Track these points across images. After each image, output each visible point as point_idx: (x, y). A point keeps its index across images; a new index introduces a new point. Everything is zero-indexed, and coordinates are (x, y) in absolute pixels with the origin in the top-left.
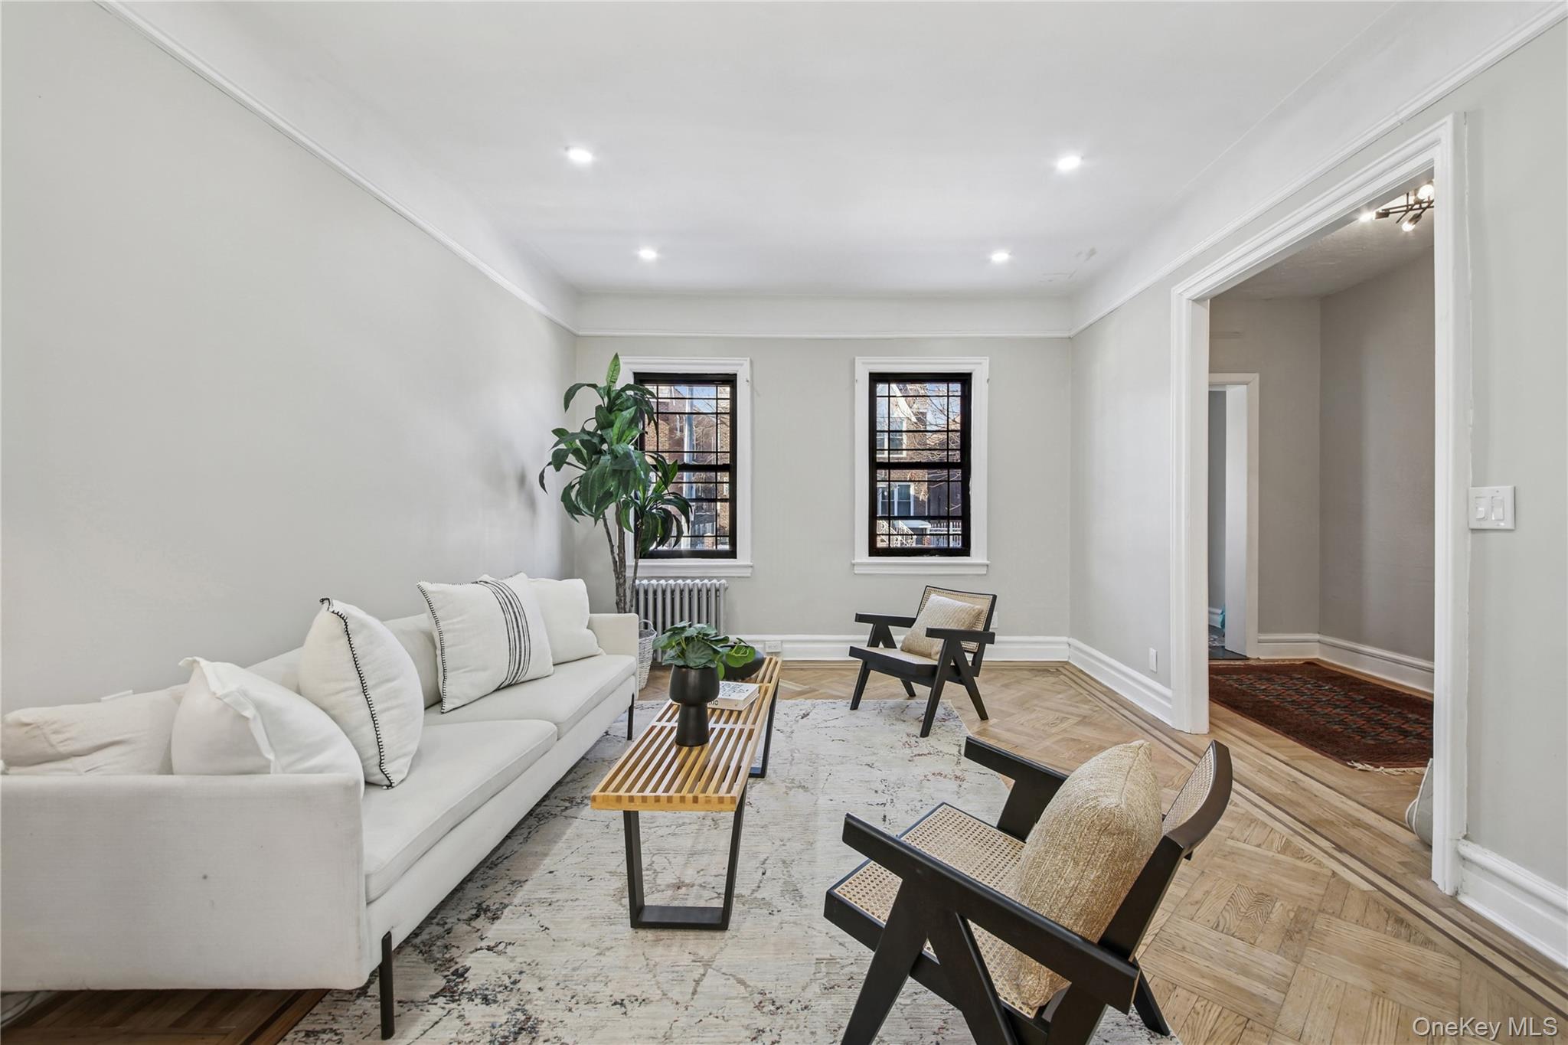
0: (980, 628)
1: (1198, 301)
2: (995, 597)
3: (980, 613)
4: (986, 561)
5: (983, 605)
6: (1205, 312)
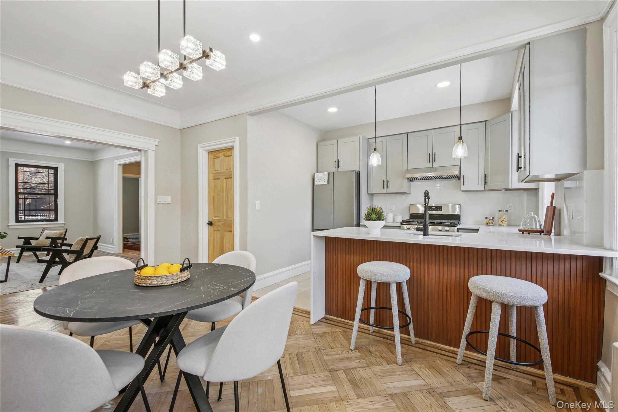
0: (62, 237)
1: (120, 165)
2: (67, 229)
3: (62, 233)
4: (64, 223)
5: (64, 231)
6: (121, 168)
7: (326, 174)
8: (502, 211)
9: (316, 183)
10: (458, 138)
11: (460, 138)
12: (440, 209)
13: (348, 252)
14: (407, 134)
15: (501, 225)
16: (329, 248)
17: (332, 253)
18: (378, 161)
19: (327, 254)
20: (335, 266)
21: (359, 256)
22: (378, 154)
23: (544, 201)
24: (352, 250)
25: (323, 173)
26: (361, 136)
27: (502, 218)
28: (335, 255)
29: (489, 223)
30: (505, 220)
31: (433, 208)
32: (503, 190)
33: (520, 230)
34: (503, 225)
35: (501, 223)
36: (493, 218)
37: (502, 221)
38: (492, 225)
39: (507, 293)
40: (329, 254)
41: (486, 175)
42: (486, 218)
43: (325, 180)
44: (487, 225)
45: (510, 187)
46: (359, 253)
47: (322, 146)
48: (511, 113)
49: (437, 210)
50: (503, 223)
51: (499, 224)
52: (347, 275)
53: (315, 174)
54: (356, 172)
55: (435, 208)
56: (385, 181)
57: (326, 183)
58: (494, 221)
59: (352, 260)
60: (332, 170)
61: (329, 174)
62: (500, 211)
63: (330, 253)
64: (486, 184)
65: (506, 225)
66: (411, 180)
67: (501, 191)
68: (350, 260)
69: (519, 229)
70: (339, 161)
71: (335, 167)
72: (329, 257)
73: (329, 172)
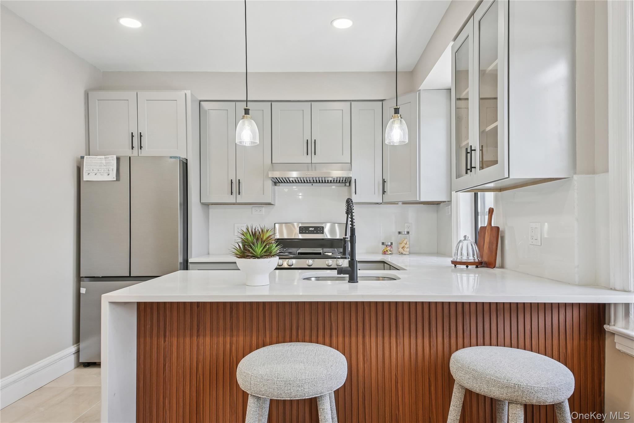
7: (113, 160)
8: (403, 233)
9: (86, 177)
10: (394, 110)
11: (397, 111)
12: (320, 230)
13: (198, 331)
14: (270, 103)
15: (402, 254)
16: (148, 327)
17: (155, 339)
18: (254, 137)
19: (142, 340)
20: (165, 366)
21: (225, 336)
22: (253, 121)
23: (459, 219)
24: (208, 325)
25: (103, 157)
26: (189, 93)
27: (403, 243)
28: (165, 341)
29: (387, 251)
30: (406, 246)
31: (310, 229)
32: (400, 203)
33: (453, 262)
34: (404, 253)
35: (401, 250)
36: (392, 243)
37: (403, 247)
38: (391, 254)
39: (535, 384)
40: (148, 339)
41: (385, 181)
42: (383, 243)
43: (111, 172)
44: (385, 254)
45: (418, 200)
46: (225, 330)
47: (98, 100)
48: (418, 93)
49: (317, 233)
50: (404, 250)
51: (399, 252)
52: (194, 382)
53: (82, 158)
54: (180, 160)
55: (313, 229)
56: (234, 181)
57: (113, 176)
58: (392, 248)
59: (208, 348)
60: (126, 152)
61: (118, 159)
62: (400, 233)
63: (151, 337)
64: (385, 193)
65: (408, 253)
66: (276, 182)
67: (397, 205)
68: (201, 348)
69: (452, 260)
70: (141, 136)
71: (133, 147)
72: (148, 348)
73: (119, 155)
